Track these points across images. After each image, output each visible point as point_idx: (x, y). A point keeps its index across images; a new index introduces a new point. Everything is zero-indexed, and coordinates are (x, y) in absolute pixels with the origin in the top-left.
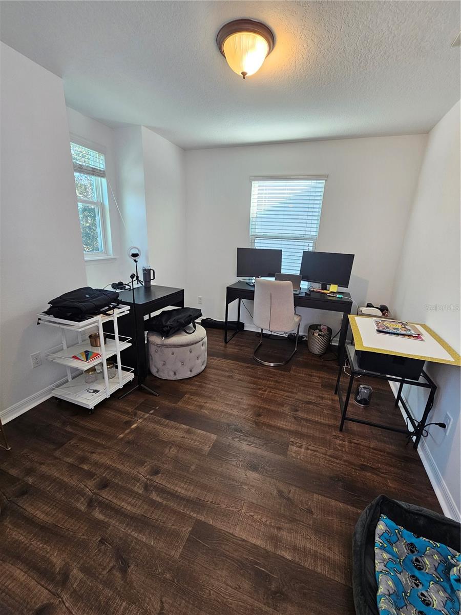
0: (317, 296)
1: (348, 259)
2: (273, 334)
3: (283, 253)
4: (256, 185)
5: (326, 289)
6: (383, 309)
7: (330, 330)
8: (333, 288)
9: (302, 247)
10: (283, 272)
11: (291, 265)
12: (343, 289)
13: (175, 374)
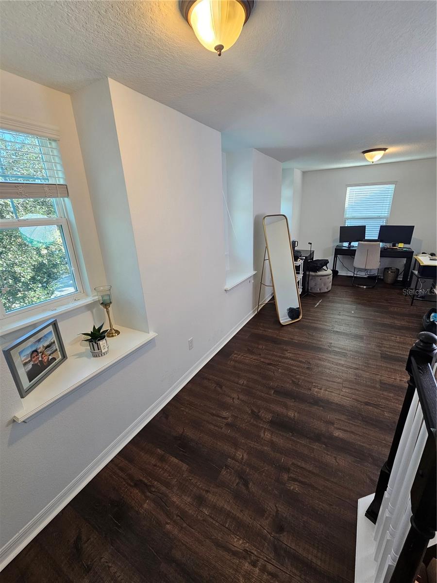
0: (390, 250)
1: (411, 229)
2: (358, 276)
3: (366, 227)
4: (349, 189)
5: (395, 246)
6: (433, 255)
7: (398, 270)
8: (401, 245)
9: (379, 223)
10: (366, 238)
11: (372, 233)
12: (407, 246)
13: (320, 290)
